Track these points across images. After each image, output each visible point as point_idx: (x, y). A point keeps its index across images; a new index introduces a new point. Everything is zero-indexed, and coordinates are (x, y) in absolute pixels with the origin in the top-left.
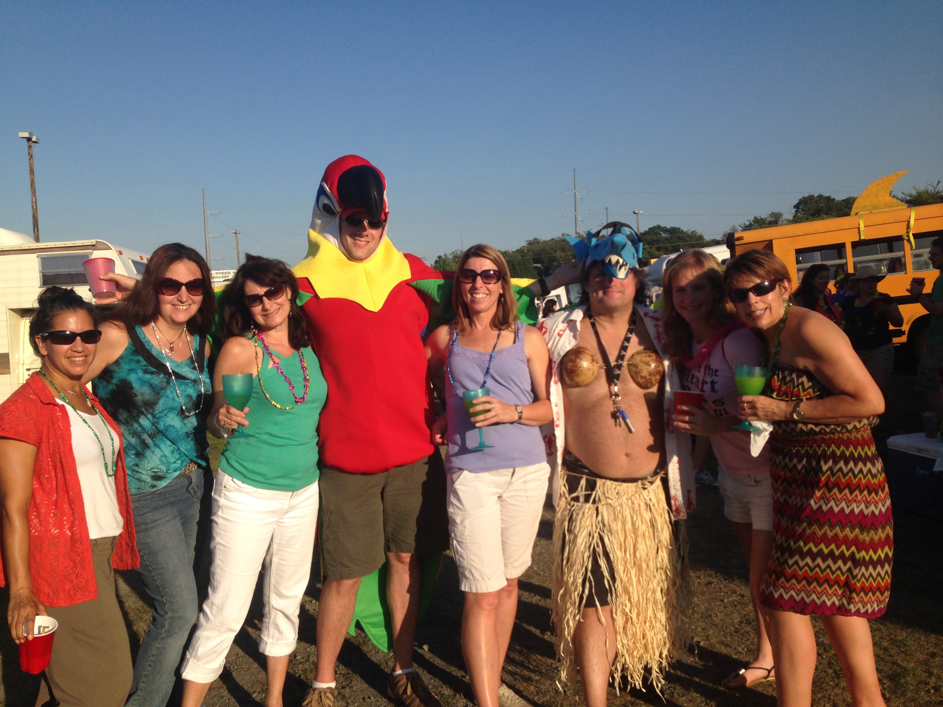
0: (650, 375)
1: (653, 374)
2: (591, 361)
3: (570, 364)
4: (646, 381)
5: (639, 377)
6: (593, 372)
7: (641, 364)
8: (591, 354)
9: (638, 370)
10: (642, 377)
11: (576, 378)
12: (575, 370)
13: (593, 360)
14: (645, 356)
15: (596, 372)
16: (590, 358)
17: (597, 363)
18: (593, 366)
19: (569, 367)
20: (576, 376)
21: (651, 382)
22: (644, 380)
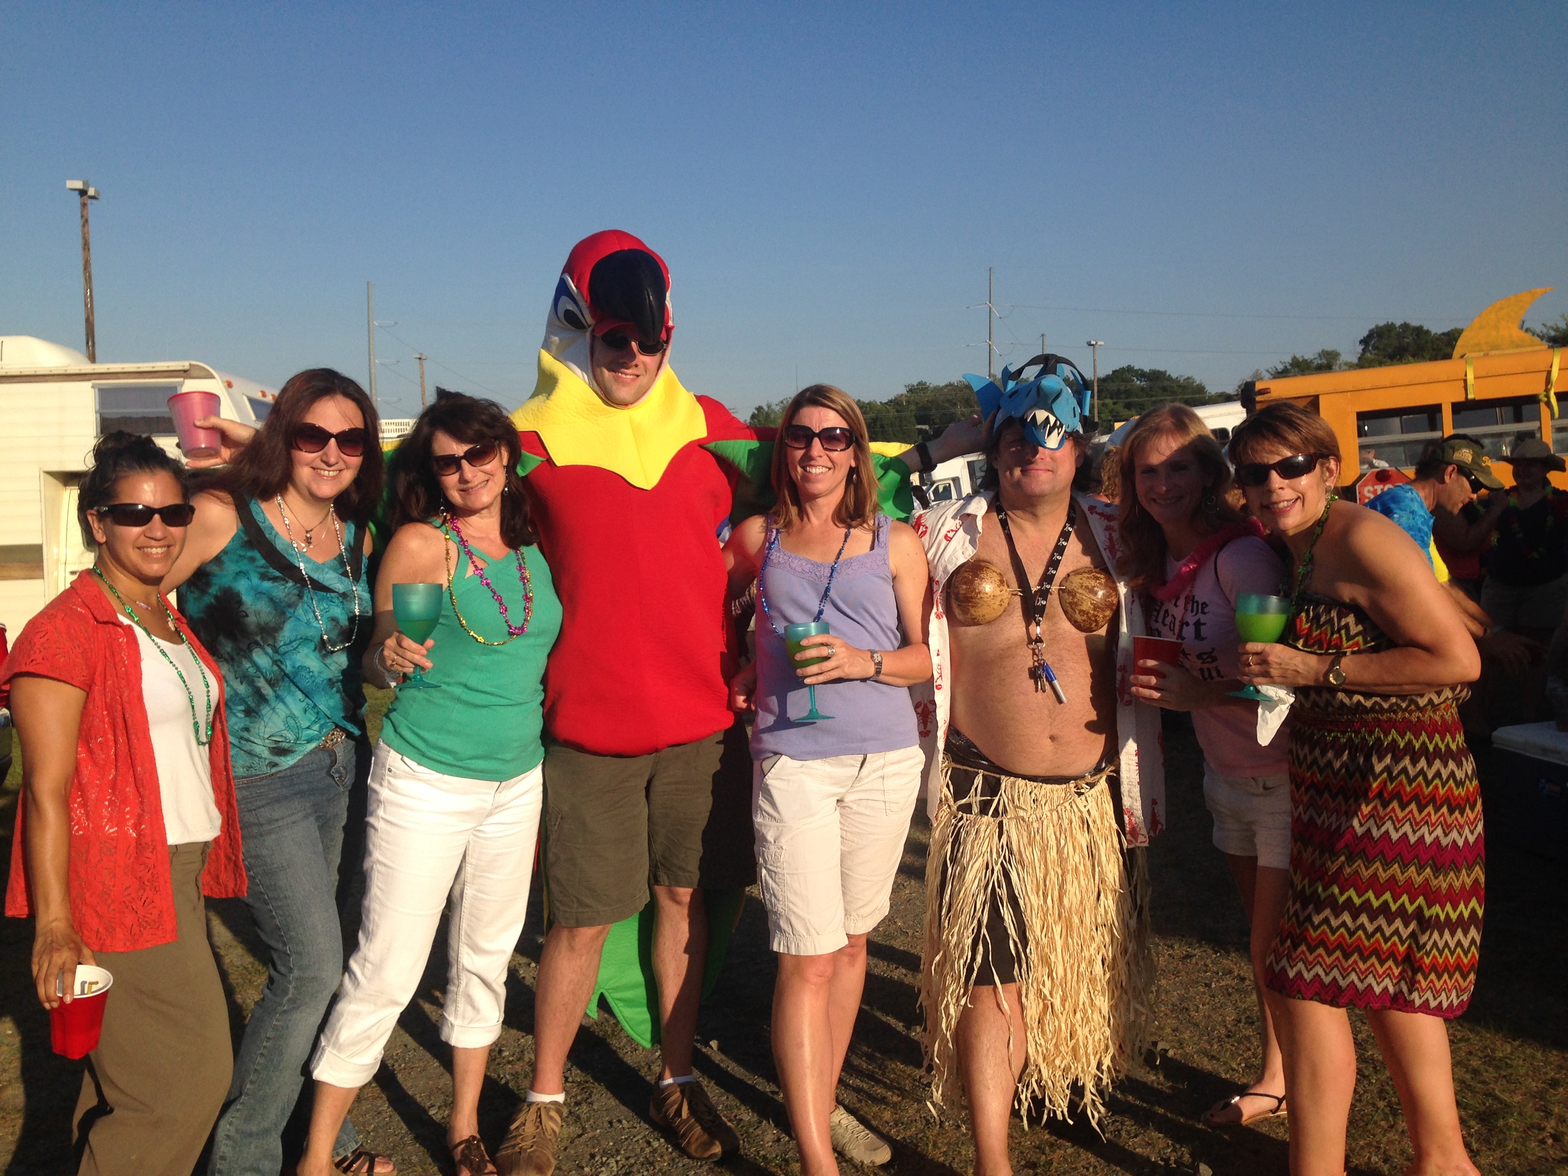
0: (1094, 610)
1: (1099, 608)
2: (998, 583)
3: (964, 587)
4: (1089, 618)
5: (1077, 612)
6: (1002, 600)
7: (1080, 591)
8: (998, 571)
9: (1075, 600)
10: (1082, 612)
11: (972, 611)
12: (972, 598)
13: (1002, 582)
14: (1088, 578)
15: (1007, 601)
16: (997, 578)
17: (1008, 587)
18: (1002, 591)
19: (962, 592)
20: (973, 607)
21: (1096, 621)
22: (1084, 618)
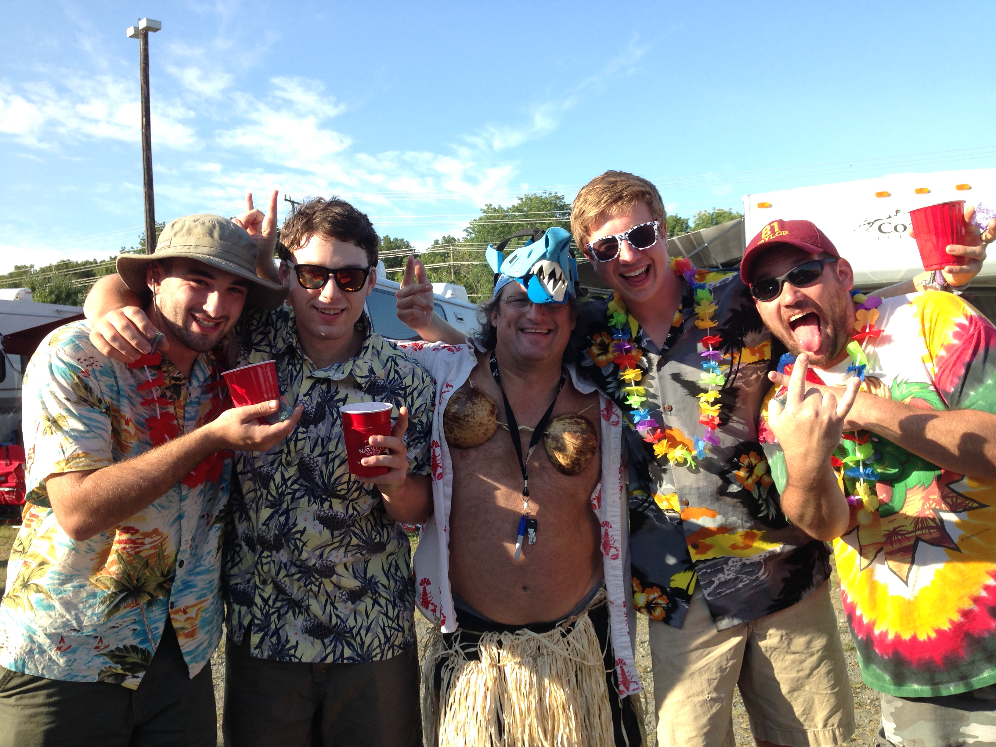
0: (577, 454)
1: (581, 452)
4: (573, 462)
6: (487, 430)
7: (563, 436)
8: (489, 403)
9: (559, 445)
11: (459, 433)
13: (492, 413)
14: (570, 423)
16: (488, 407)
18: (489, 421)
21: (579, 465)
22: (568, 461)
